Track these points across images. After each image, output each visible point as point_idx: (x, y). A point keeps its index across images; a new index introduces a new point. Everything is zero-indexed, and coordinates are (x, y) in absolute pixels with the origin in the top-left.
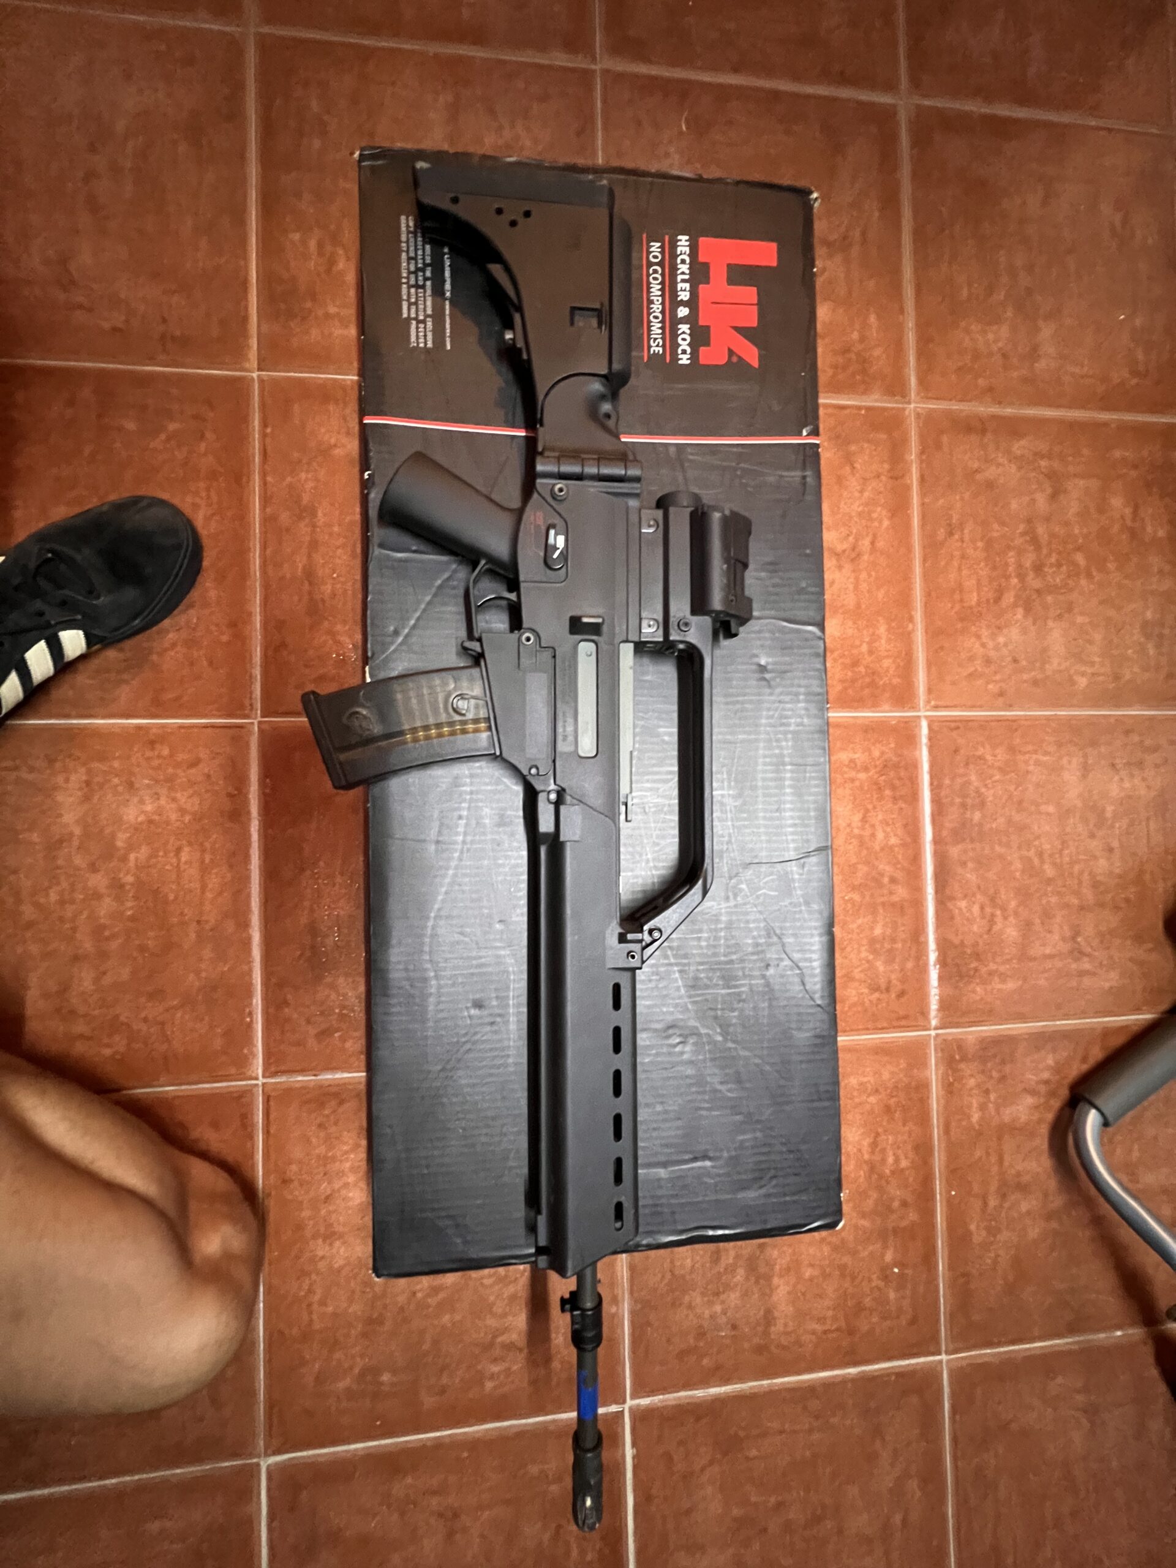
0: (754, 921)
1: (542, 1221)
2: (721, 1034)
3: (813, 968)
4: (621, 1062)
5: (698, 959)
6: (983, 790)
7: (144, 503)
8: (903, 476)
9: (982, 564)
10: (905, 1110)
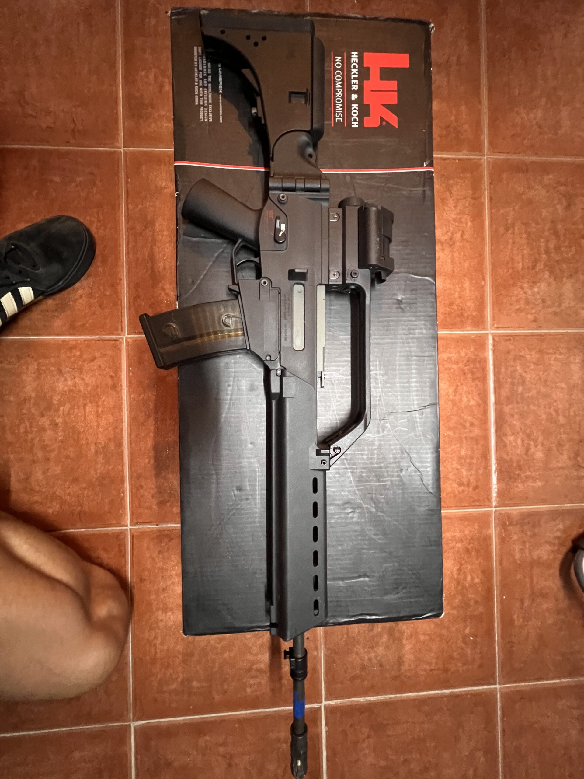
0: (393, 445)
1: (273, 609)
2: (375, 508)
3: (427, 472)
4: (318, 522)
5: (362, 466)
6: (524, 374)
7: (63, 219)
8: (480, 197)
9: (525, 246)
10: (478, 551)
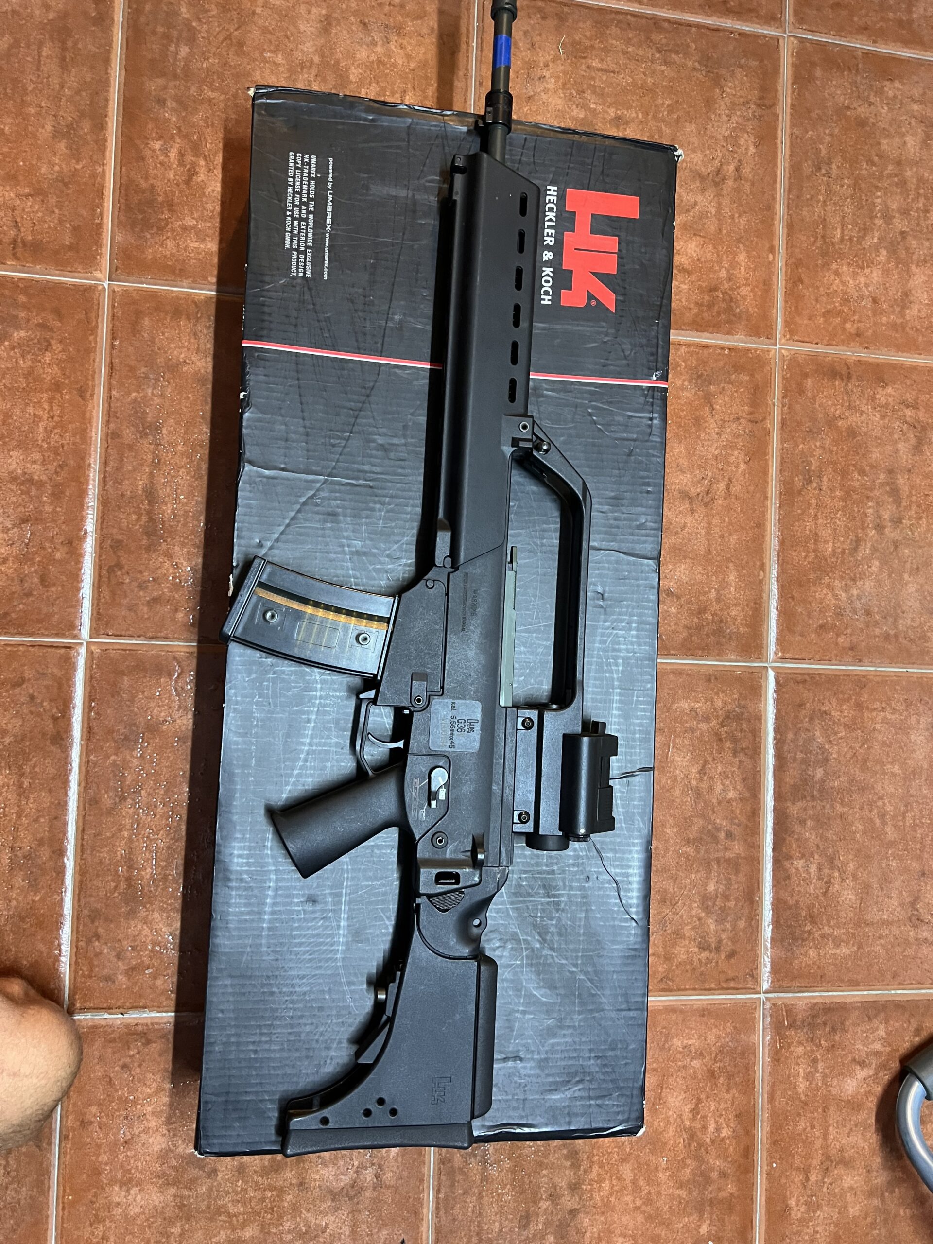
2: (539, 941)
3: (629, 883)
6: (827, 746)
8: (764, 419)
9: (840, 514)
10: (730, 1077)
